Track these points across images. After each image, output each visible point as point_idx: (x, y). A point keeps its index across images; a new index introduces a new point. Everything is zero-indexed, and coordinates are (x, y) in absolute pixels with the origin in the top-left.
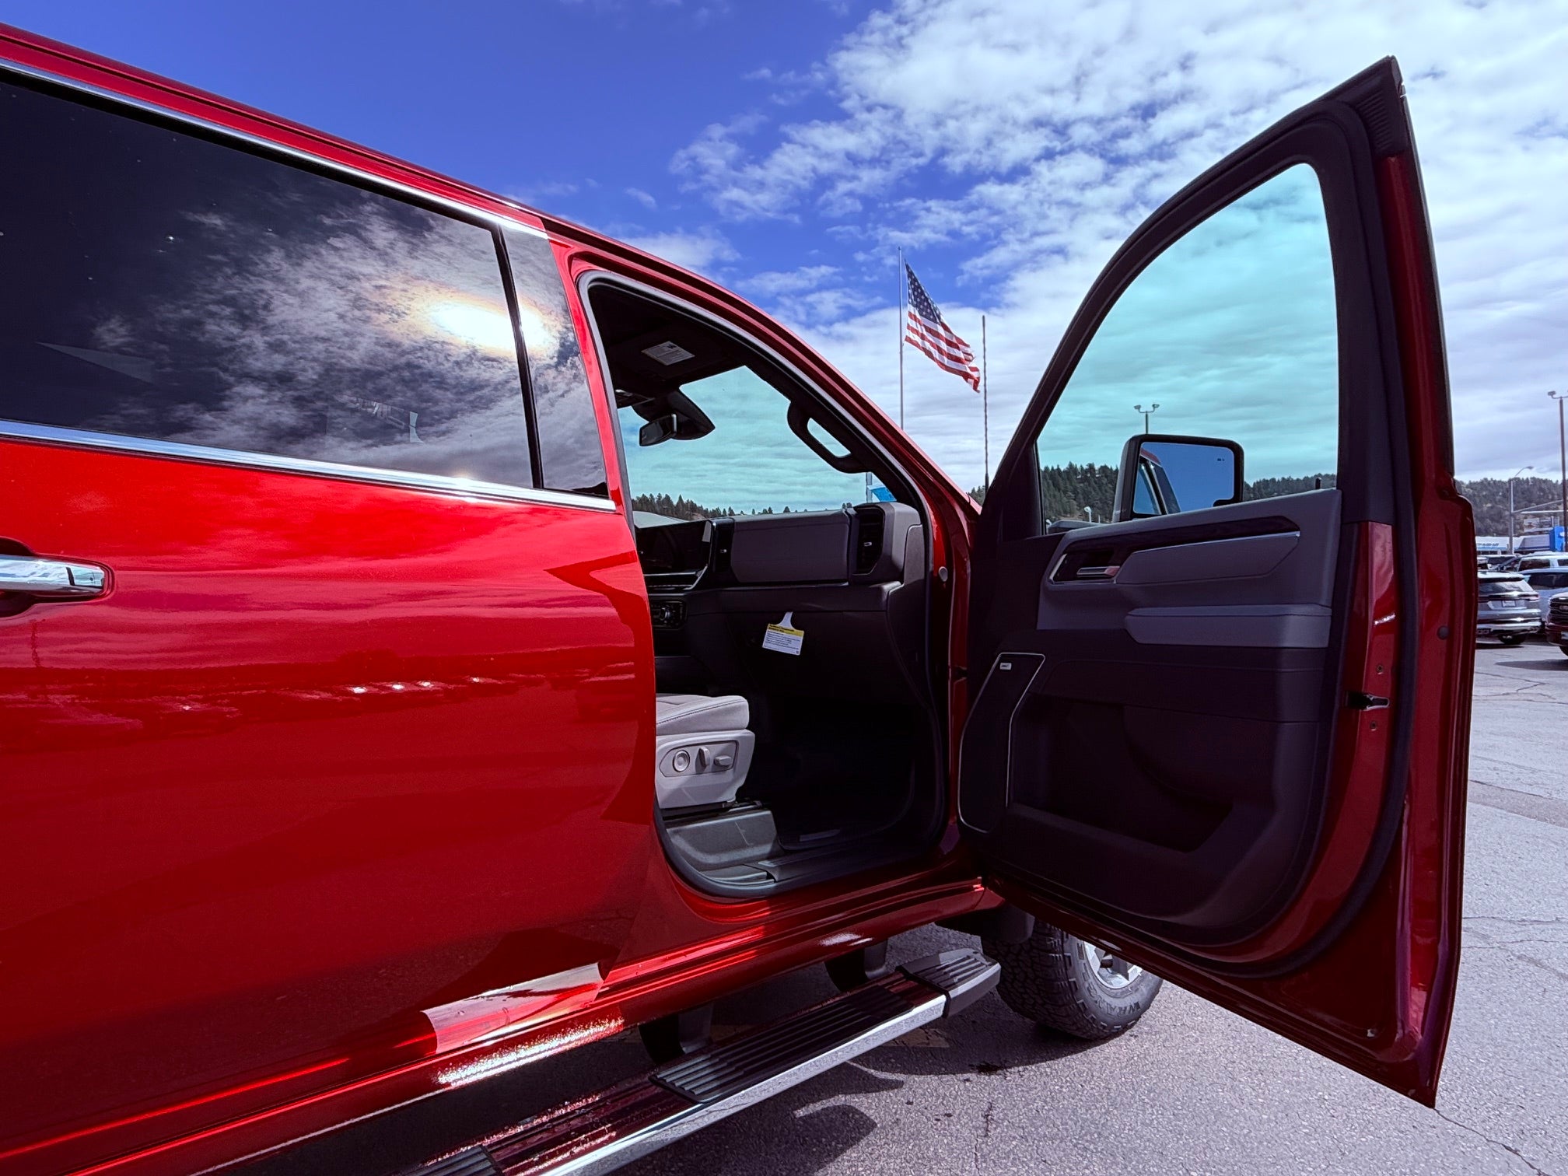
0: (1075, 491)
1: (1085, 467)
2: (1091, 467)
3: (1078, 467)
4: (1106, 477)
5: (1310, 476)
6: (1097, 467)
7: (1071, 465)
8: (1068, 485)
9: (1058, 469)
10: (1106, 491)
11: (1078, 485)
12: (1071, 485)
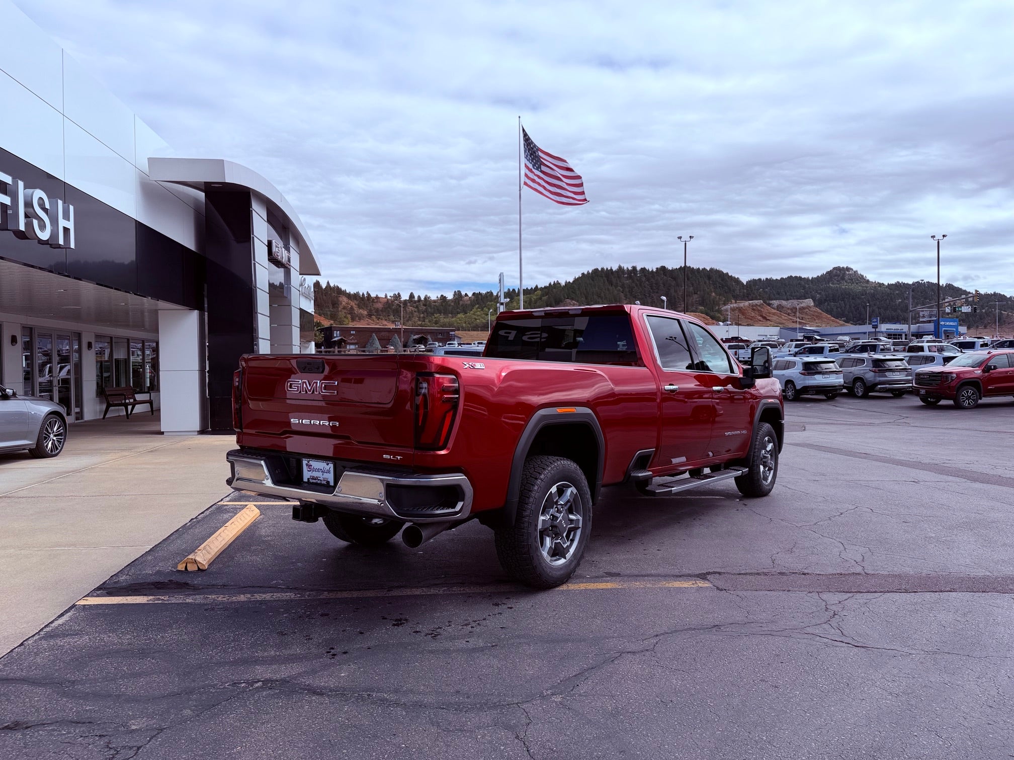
0: (623, 286)
1: (630, 268)
2: (634, 268)
3: (625, 268)
4: (645, 276)
5: (784, 278)
6: (638, 268)
7: (620, 267)
8: (618, 282)
9: (611, 269)
10: (645, 287)
11: (625, 282)
12: (620, 281)
